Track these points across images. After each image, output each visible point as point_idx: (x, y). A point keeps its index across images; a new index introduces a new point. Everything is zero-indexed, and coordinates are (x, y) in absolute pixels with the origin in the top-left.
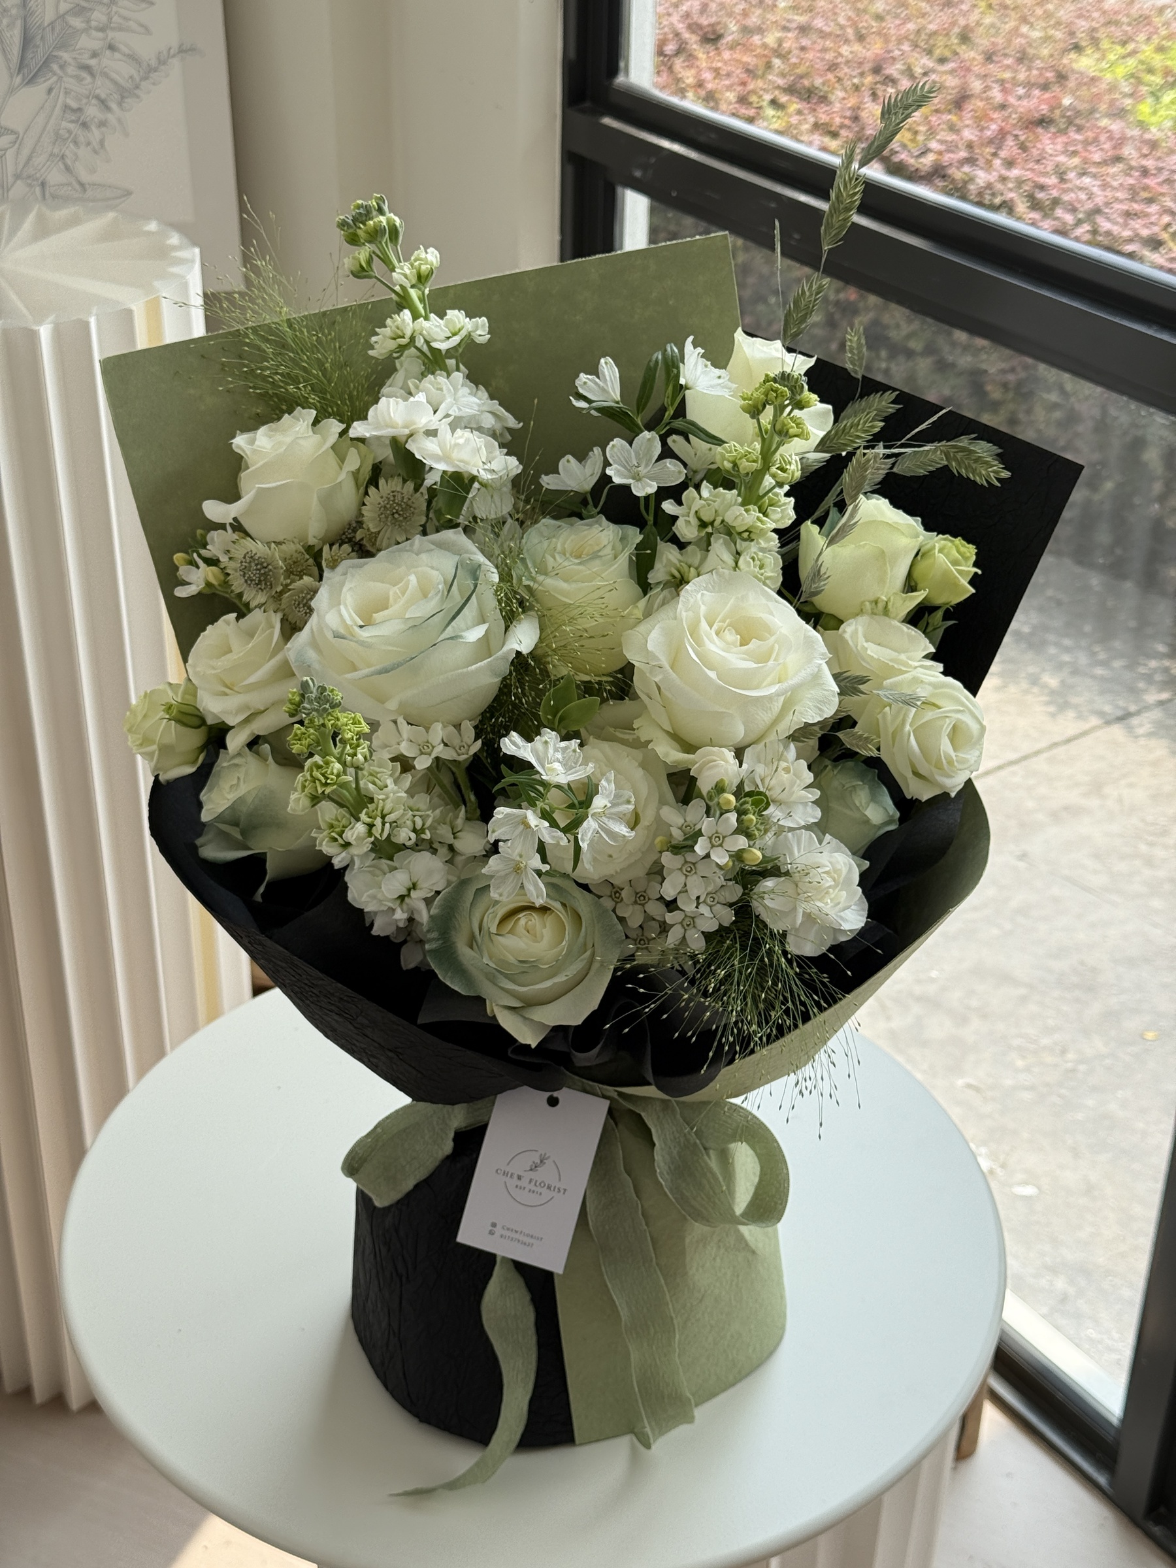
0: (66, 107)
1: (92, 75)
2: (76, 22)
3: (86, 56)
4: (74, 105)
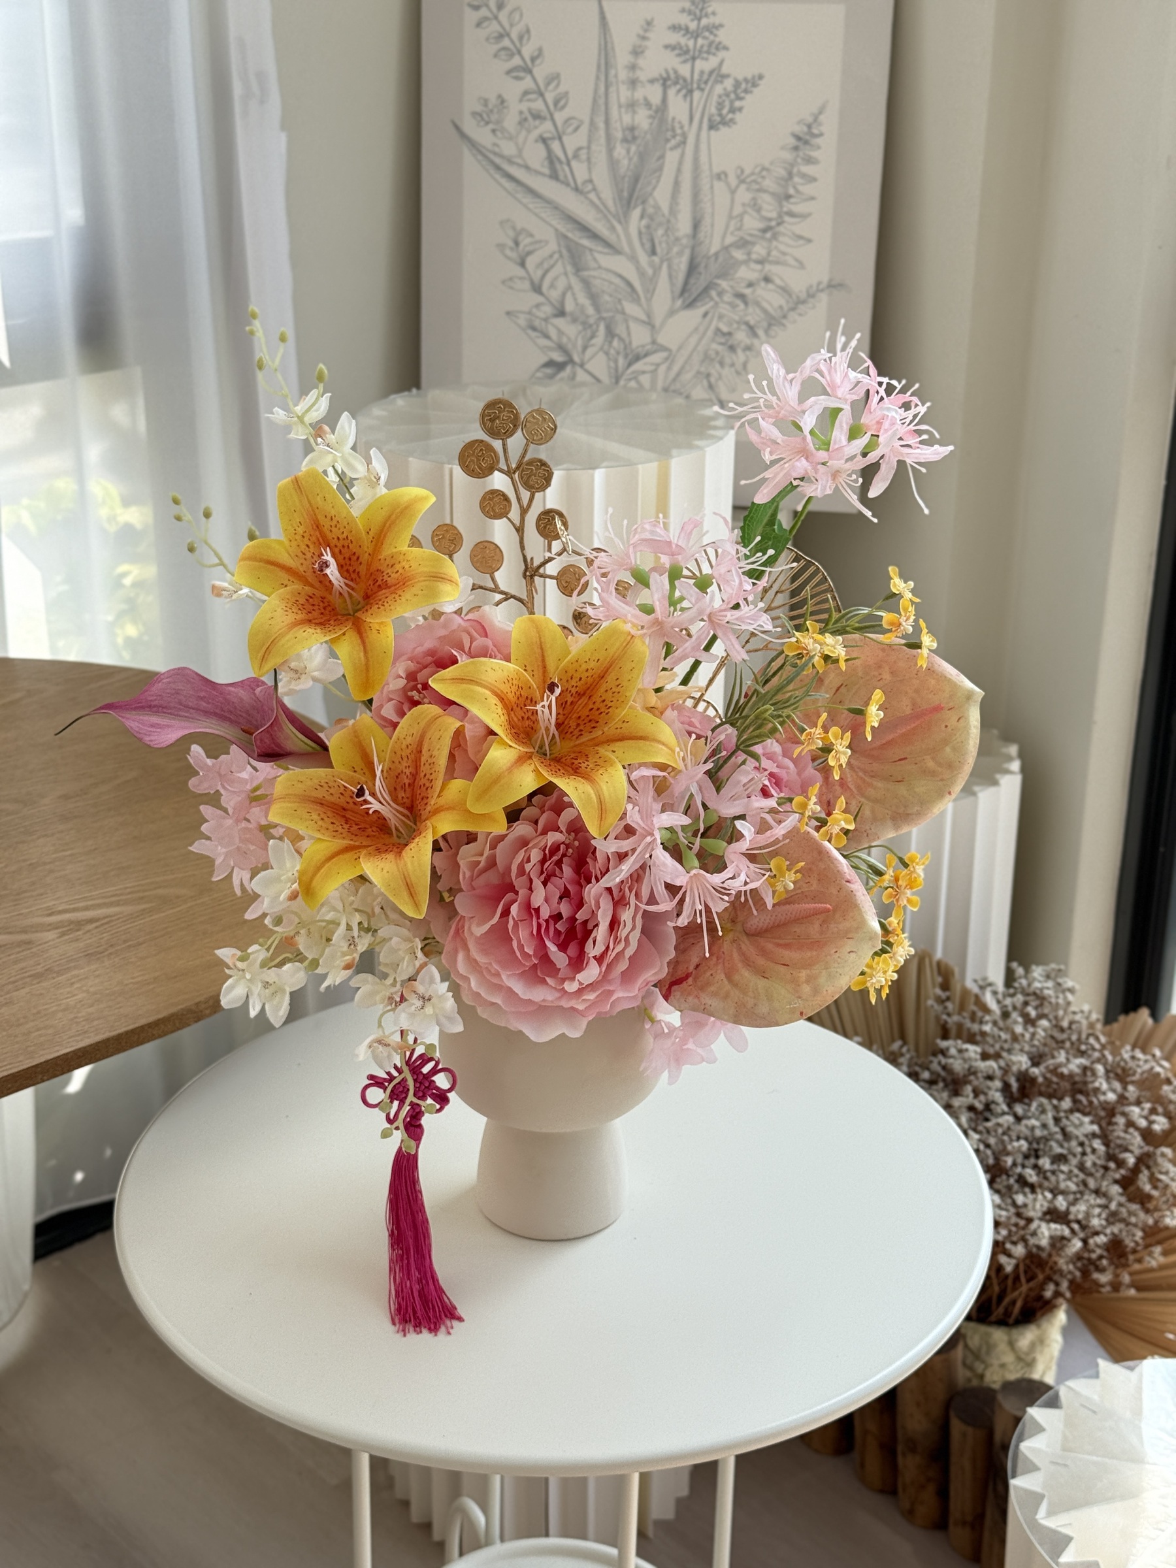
0: (718, 331)
1: (746, 303)
2: (739, 255)
3: (743, 285)
4: (725, 329)
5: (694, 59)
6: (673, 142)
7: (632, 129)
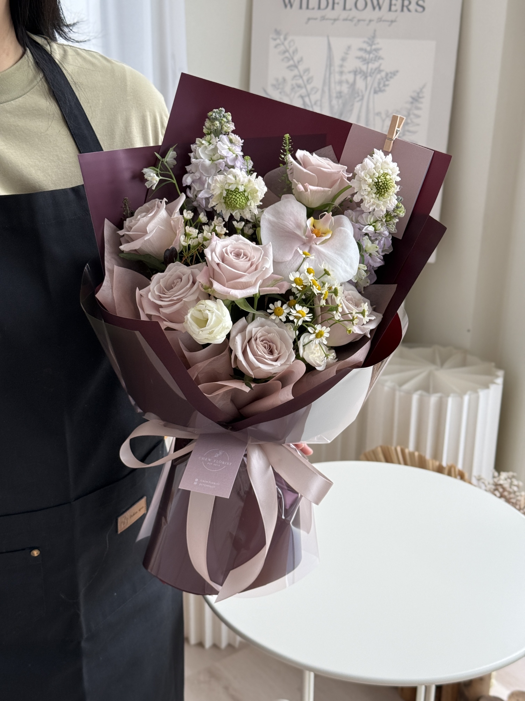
5: (368, 63)
6: (358, 99)
7: (340, 92)
